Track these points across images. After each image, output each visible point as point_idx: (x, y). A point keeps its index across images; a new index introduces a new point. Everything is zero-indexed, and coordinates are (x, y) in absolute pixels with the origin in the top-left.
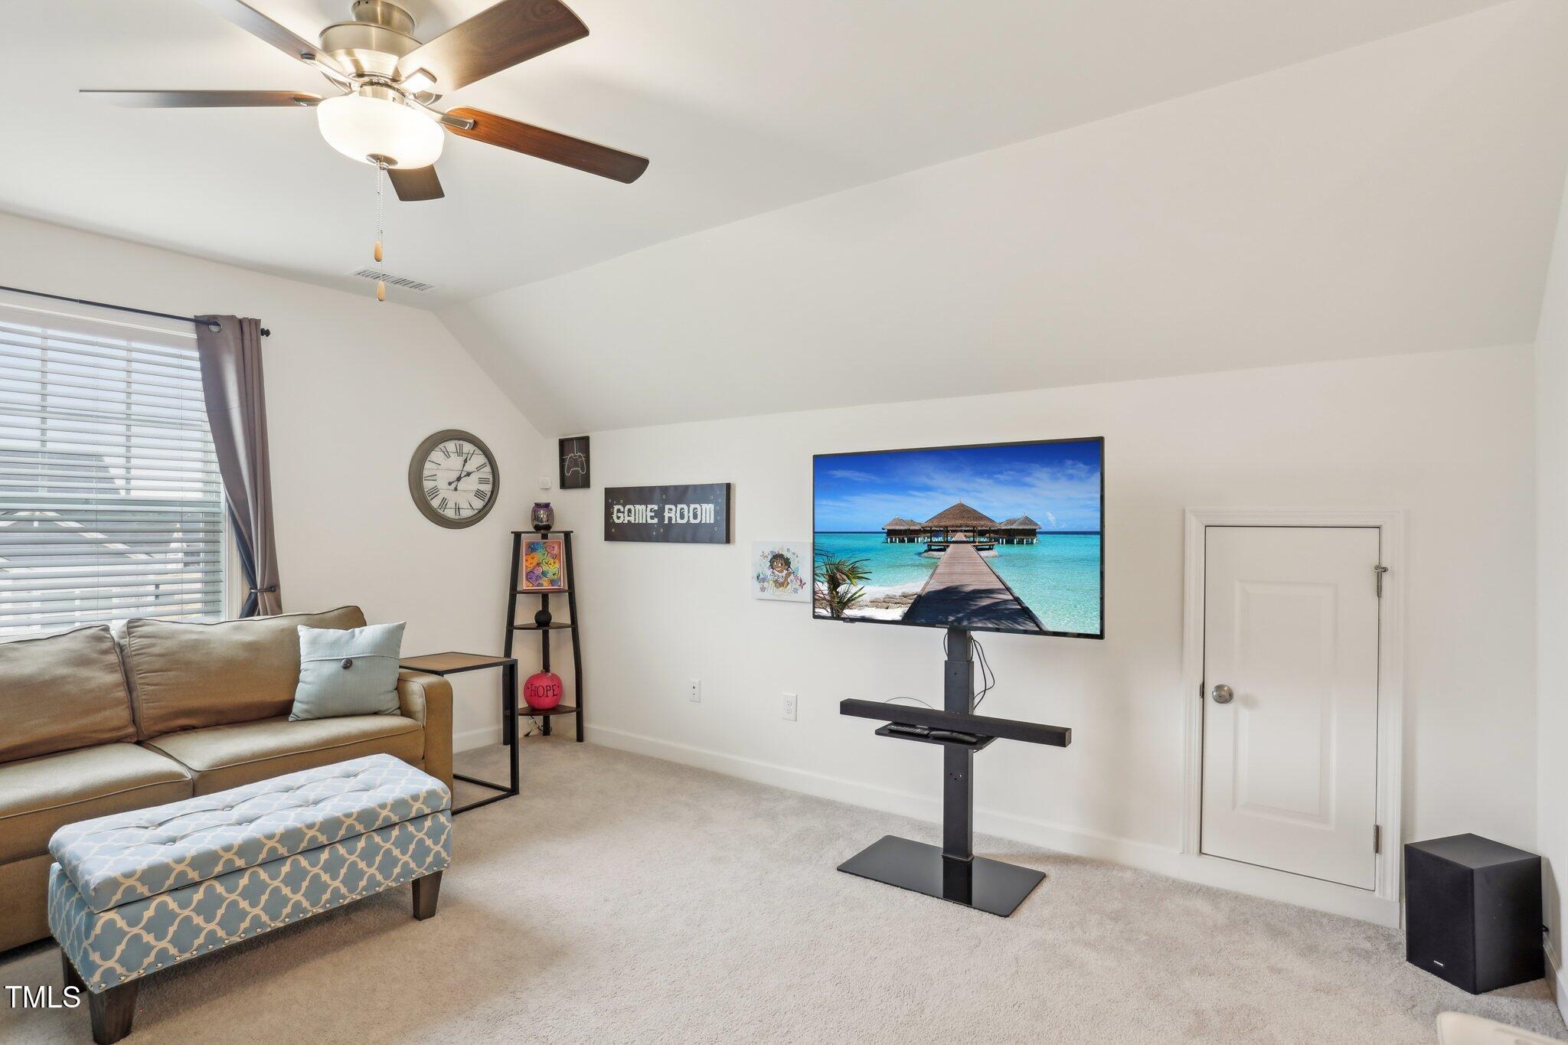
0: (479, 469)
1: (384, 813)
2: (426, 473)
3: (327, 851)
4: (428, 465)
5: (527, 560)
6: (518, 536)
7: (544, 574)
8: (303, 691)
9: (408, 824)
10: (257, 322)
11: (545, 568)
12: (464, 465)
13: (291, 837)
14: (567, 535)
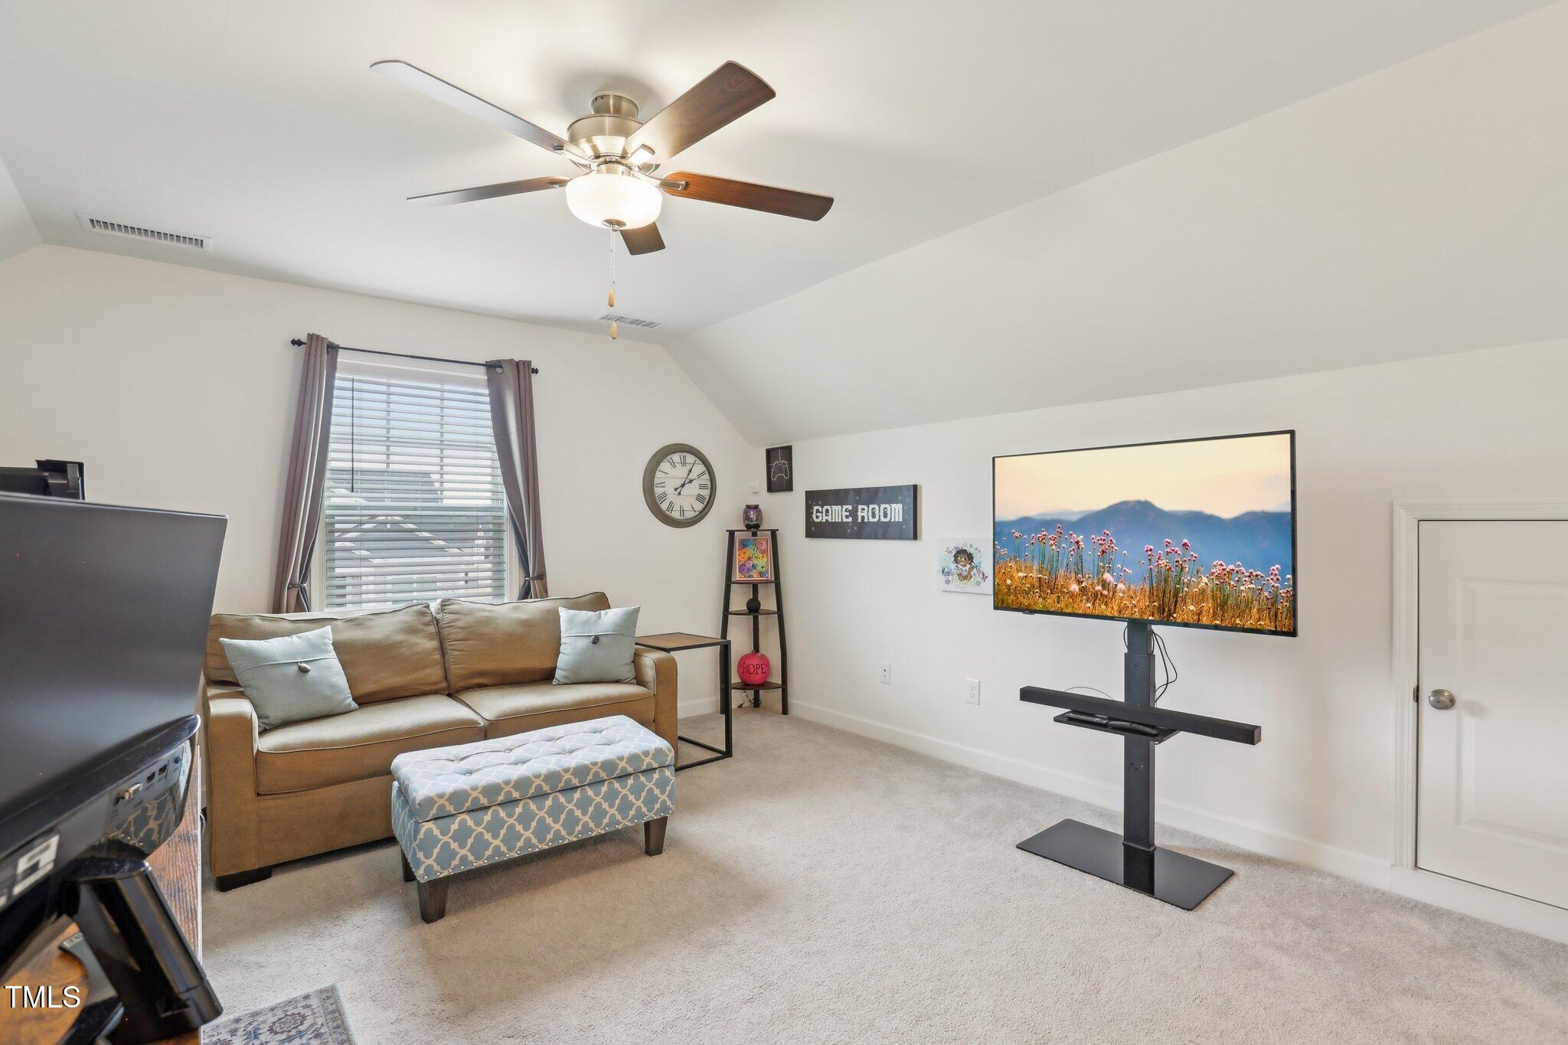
0: (699, 476)
1: (622, 764)
2: (657, 481)
3: (579, 791)
4: (658, 474)
5: (739, 555)
6: (732, 533)
7: (754, 567)
8: (563, 661)
9: (640, 775)
10: (529, 363)
11: (755, 562)
12: (688, 473)
13: (552, 777)
14: (774, 533)
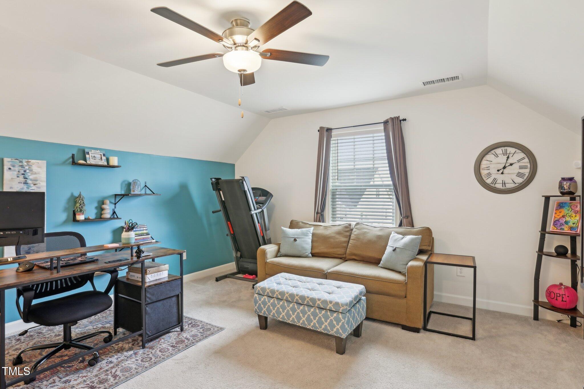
2: (484, 166)
3: (302, 306)
4: (485, 162)
5: (552, 215)
6: (547, 199)
7: (566, 222)
8: (384, 257)
9: (327, 311)
10: (399, 117)
11: (568, 219)
12: (507, 160)
13: (303, 298)
